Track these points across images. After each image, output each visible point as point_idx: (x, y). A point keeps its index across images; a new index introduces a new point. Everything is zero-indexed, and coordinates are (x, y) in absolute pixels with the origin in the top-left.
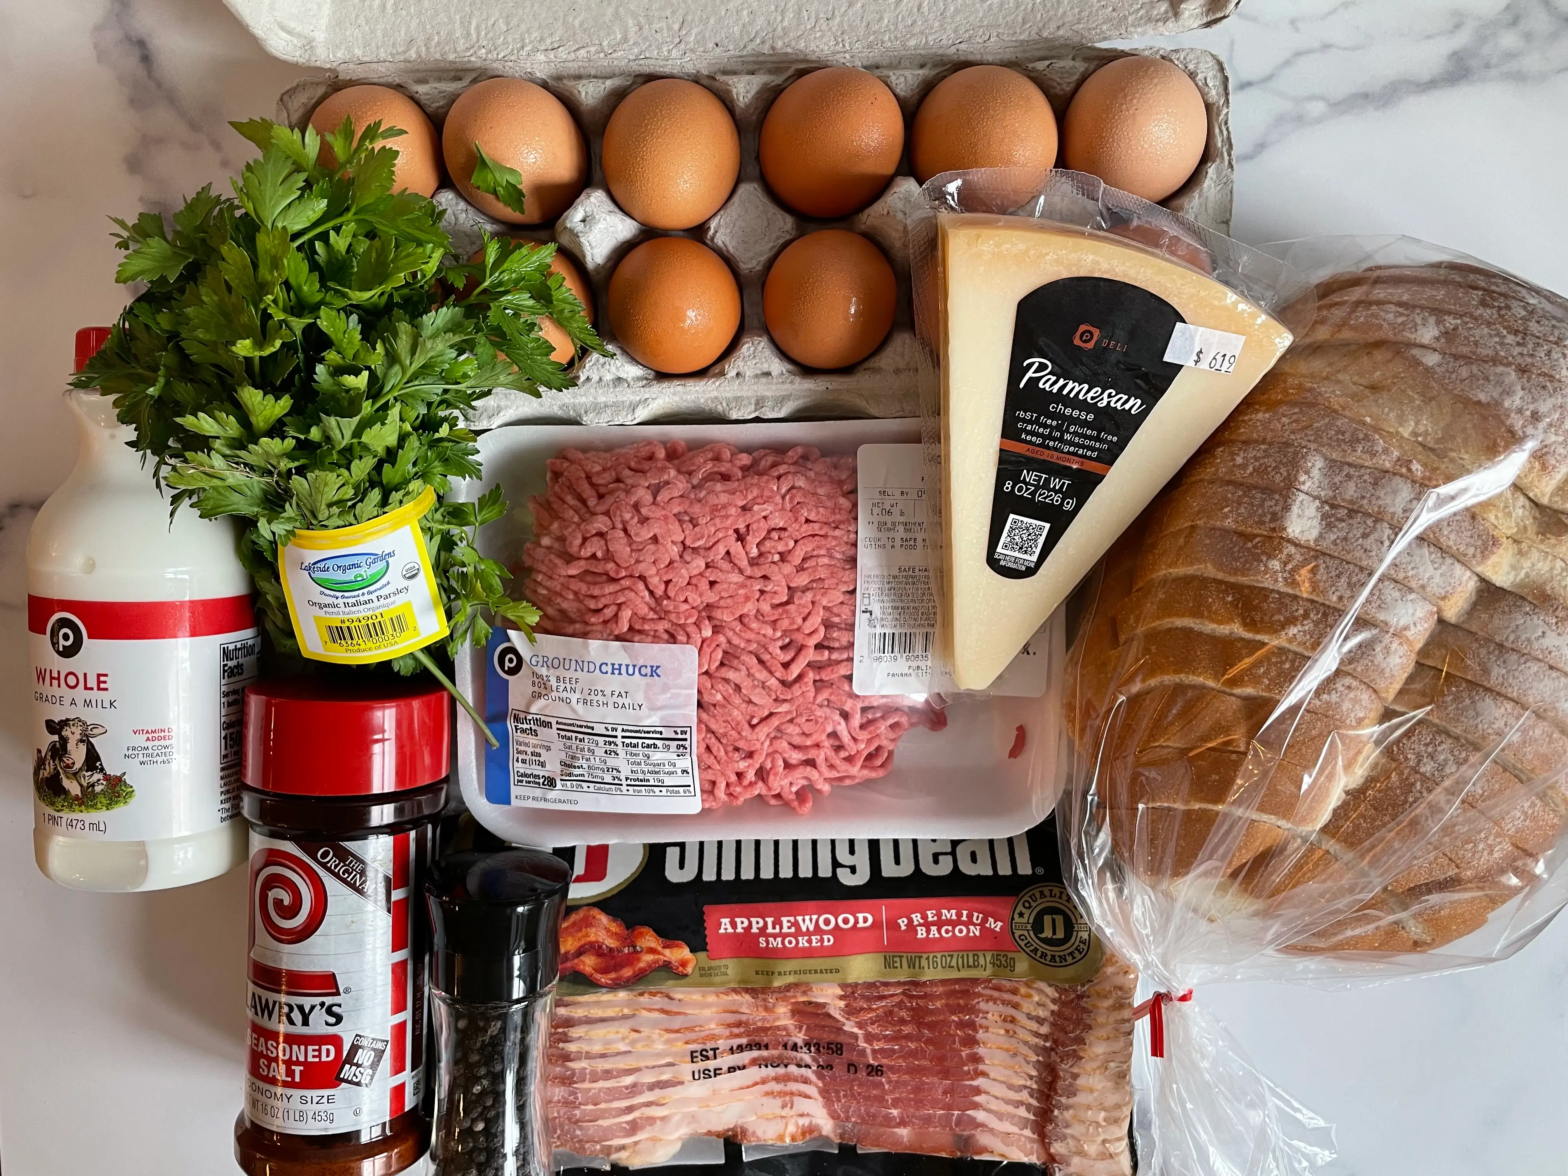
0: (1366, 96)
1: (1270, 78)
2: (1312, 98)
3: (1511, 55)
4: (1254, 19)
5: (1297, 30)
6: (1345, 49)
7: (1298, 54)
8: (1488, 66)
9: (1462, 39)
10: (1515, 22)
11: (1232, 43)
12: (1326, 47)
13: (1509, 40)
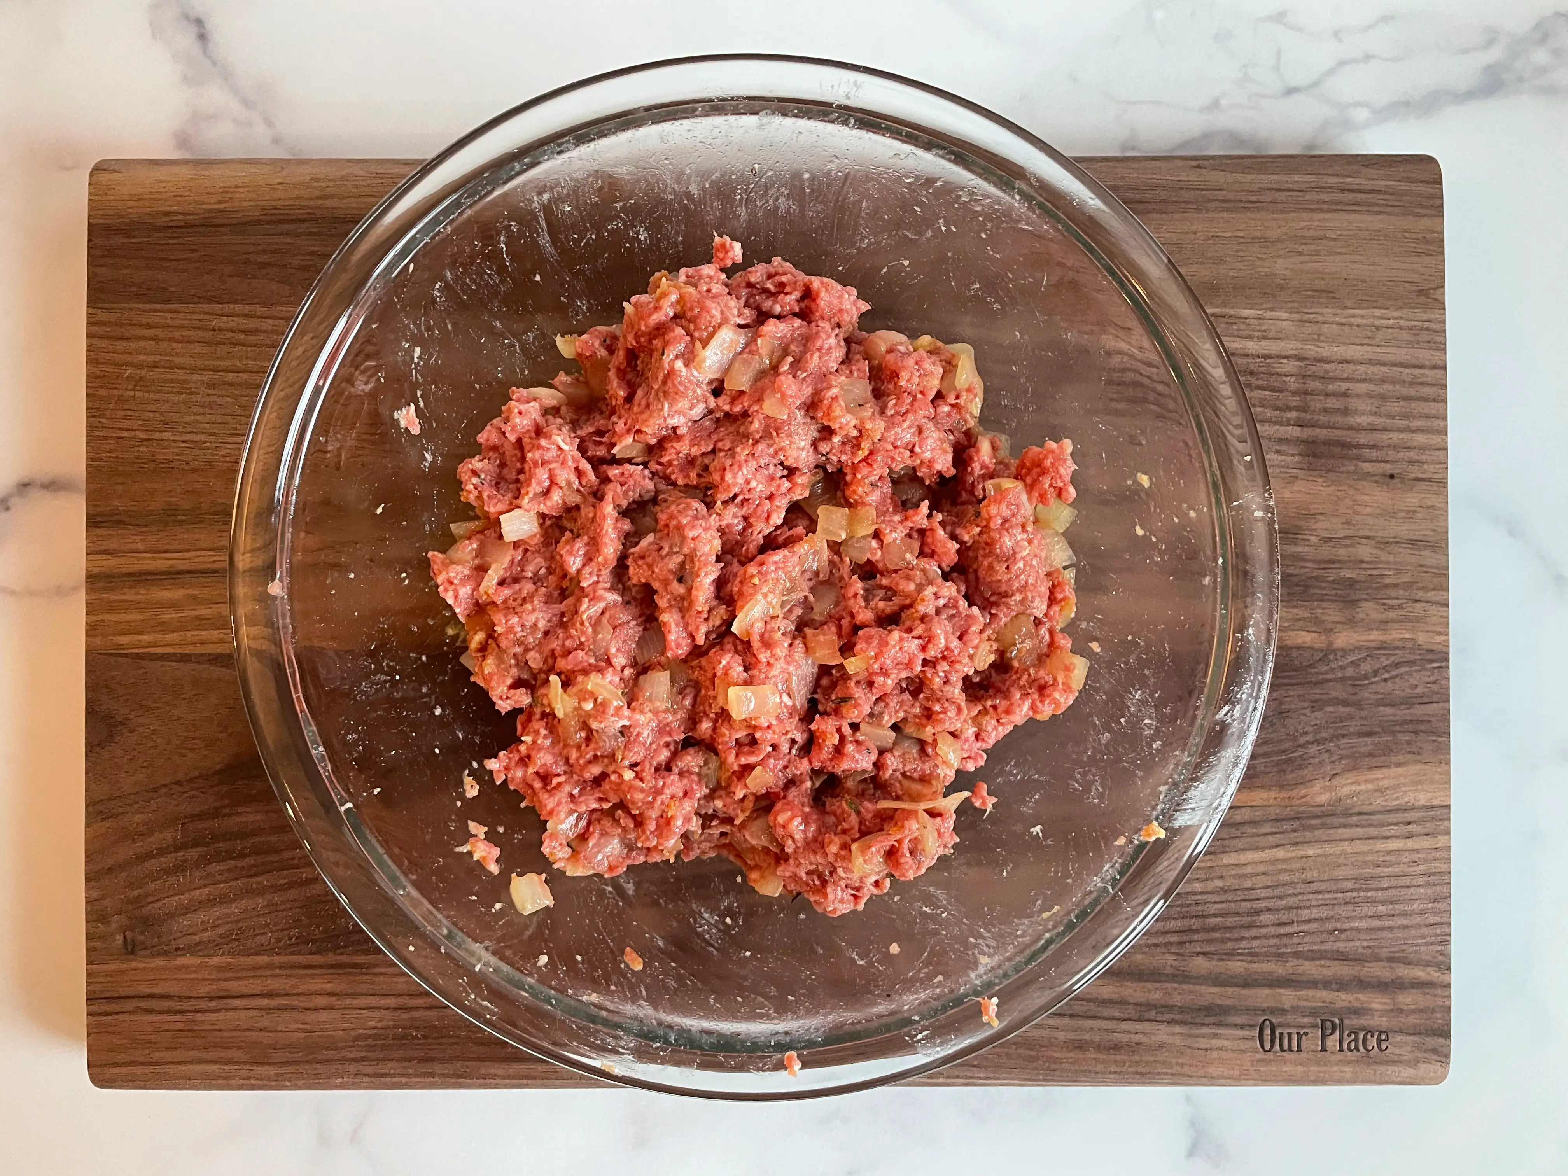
0: (1407, 104)
1: (1315, 84)
2: (1358, 104)
3: (1543, 70)
4: (1299, 30)
5: (1340, 40)
6: (1387, 60)
7: (1342, 63)
8: (1521, 80)
9: (1494, 55)
10: (1544, 39)
11: (1279, 52)
12: (1368, 57)
13: (1541, 56)
